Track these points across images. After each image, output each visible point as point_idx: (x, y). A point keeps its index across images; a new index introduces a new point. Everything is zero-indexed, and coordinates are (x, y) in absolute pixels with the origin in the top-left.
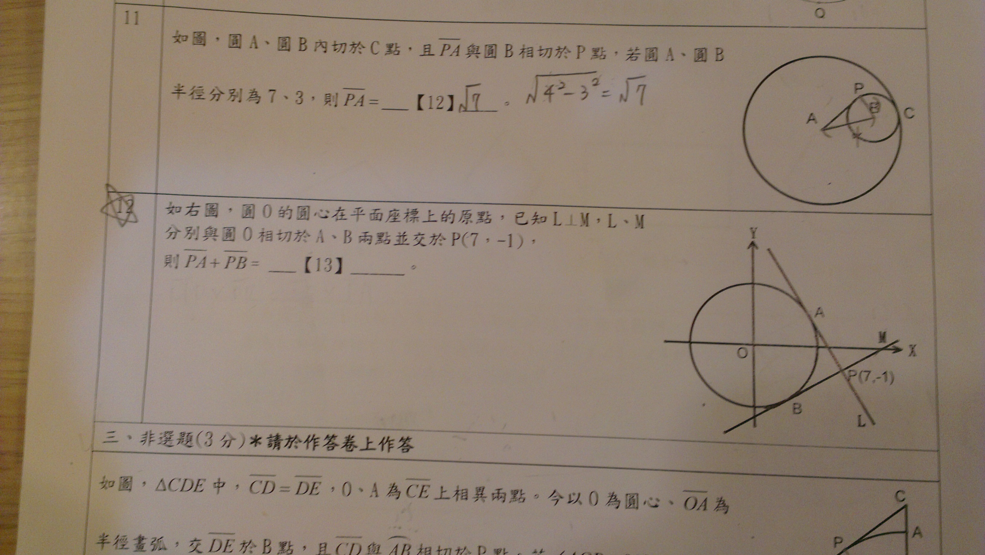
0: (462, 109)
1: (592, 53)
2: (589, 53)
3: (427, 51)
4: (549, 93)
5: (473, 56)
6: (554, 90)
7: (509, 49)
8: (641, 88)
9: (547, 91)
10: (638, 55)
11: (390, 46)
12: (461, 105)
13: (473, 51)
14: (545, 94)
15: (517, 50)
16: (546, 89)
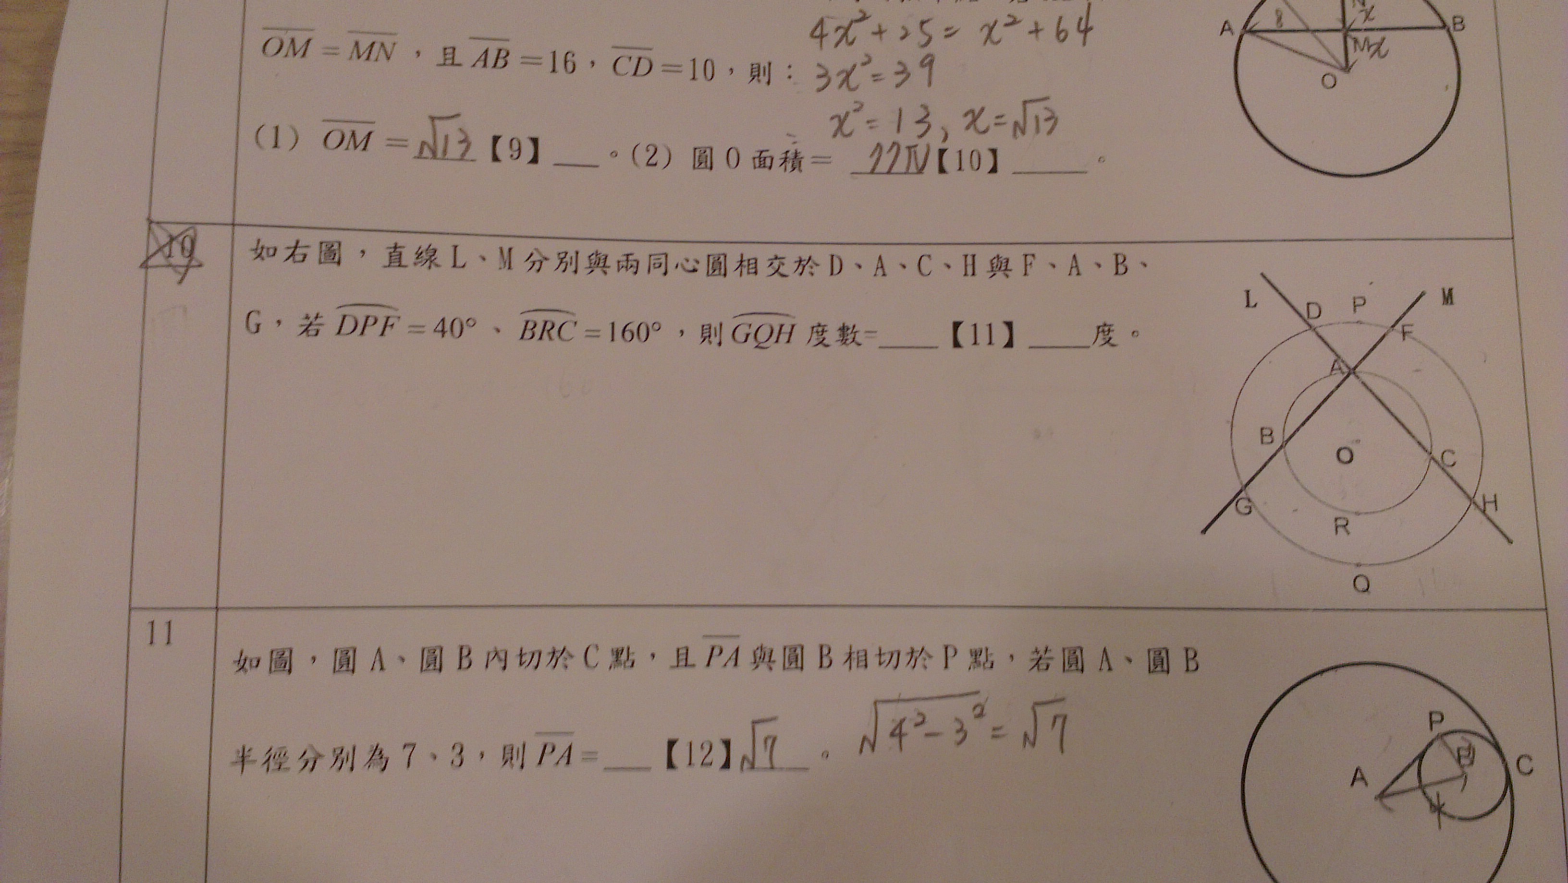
0: (746, 765)
1: (969, 659)
2: (964, 658)
3: (683, 658)
4: (898, 733)
5: (763, 667)
6: (906, 727)
7: (824, 652)
8: (1059, 722)
9: (895, 730)
10: (1049, 662)
11: (618, 653)
12: (744, 758)
13: (763, 656)
14: (892, 734)
15: (838, 656)
16: (893, 726)
